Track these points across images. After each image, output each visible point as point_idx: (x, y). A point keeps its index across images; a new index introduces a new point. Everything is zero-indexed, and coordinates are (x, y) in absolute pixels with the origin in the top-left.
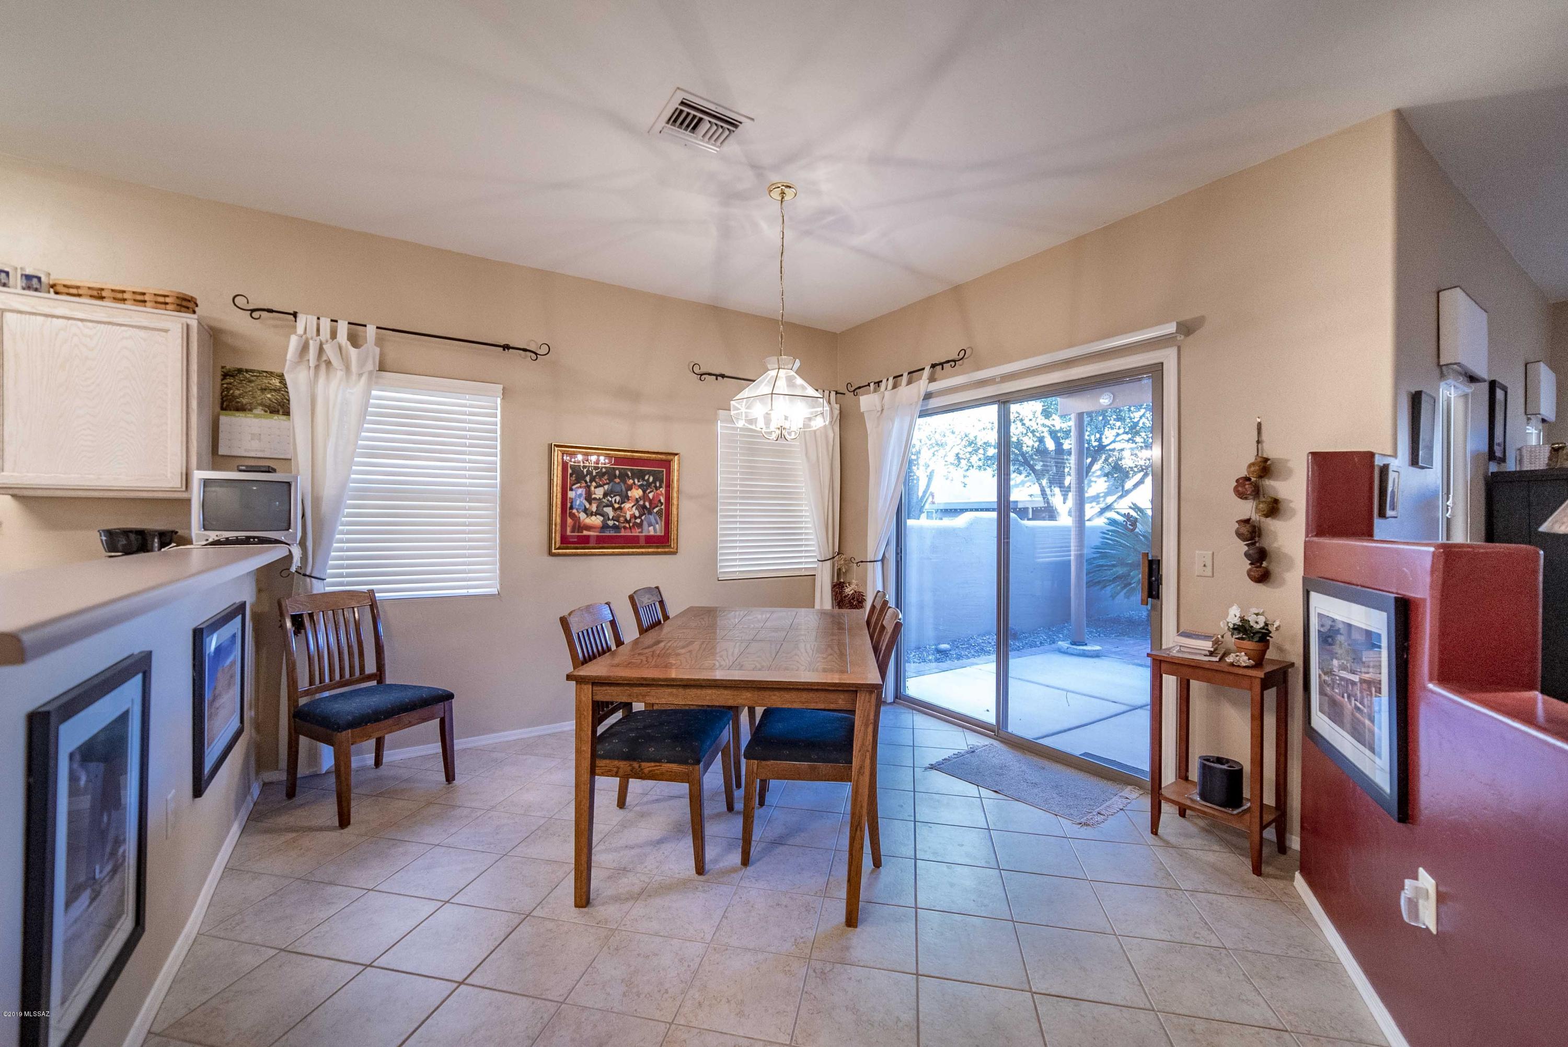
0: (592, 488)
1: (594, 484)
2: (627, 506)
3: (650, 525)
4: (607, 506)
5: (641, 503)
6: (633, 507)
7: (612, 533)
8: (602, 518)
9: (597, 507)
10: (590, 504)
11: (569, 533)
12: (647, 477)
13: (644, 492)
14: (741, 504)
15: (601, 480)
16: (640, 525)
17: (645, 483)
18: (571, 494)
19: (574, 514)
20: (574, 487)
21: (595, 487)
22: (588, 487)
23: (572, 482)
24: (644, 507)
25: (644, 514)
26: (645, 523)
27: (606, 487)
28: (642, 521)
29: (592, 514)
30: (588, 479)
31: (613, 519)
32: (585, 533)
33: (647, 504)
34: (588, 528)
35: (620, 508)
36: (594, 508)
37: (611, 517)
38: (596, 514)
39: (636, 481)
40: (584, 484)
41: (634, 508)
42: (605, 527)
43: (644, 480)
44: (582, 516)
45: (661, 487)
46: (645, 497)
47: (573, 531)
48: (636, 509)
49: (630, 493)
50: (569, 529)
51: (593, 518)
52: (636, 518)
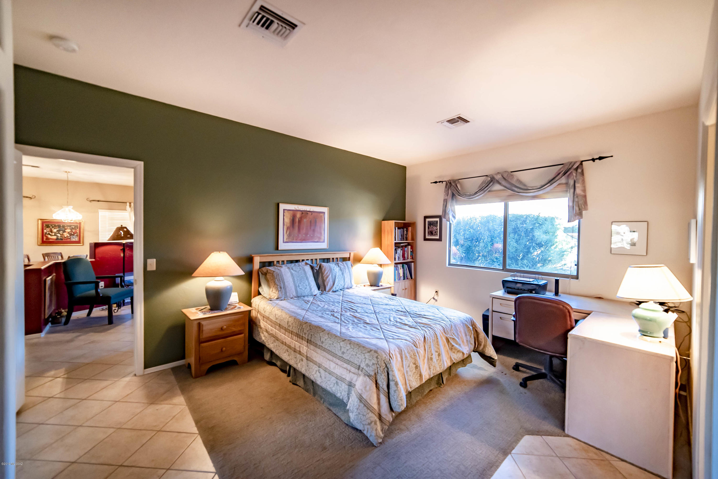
2: (65, 234)
3: (74, 238)
4: (58, 234)
5: (70, 233)
7: (60, 240)
8: (56, 237)
11: (44, 240)
16: (70, 238)
18: (45, 231)
19: (46, 236)
20: (46, 229)
25: (71, 236)
26: (72, 238)
27: (57, 229)
29: (52, 236)
30: (51, 227)
31: (60, 237)
32: (50, 240)
33: (72, 233)
34: (52, 239)
35: (63, 234)
36: (53, 234)
38: (54, 235)
39: (68, 227)
40: (50, 229)
42: (57, 239)
43: (71, 227)
44: (49, 236)
45: (77, 229)
46: (72, 231)
47: (46, 240)
48: (68, 234)
49: (66, 231)
52: (68, 236)
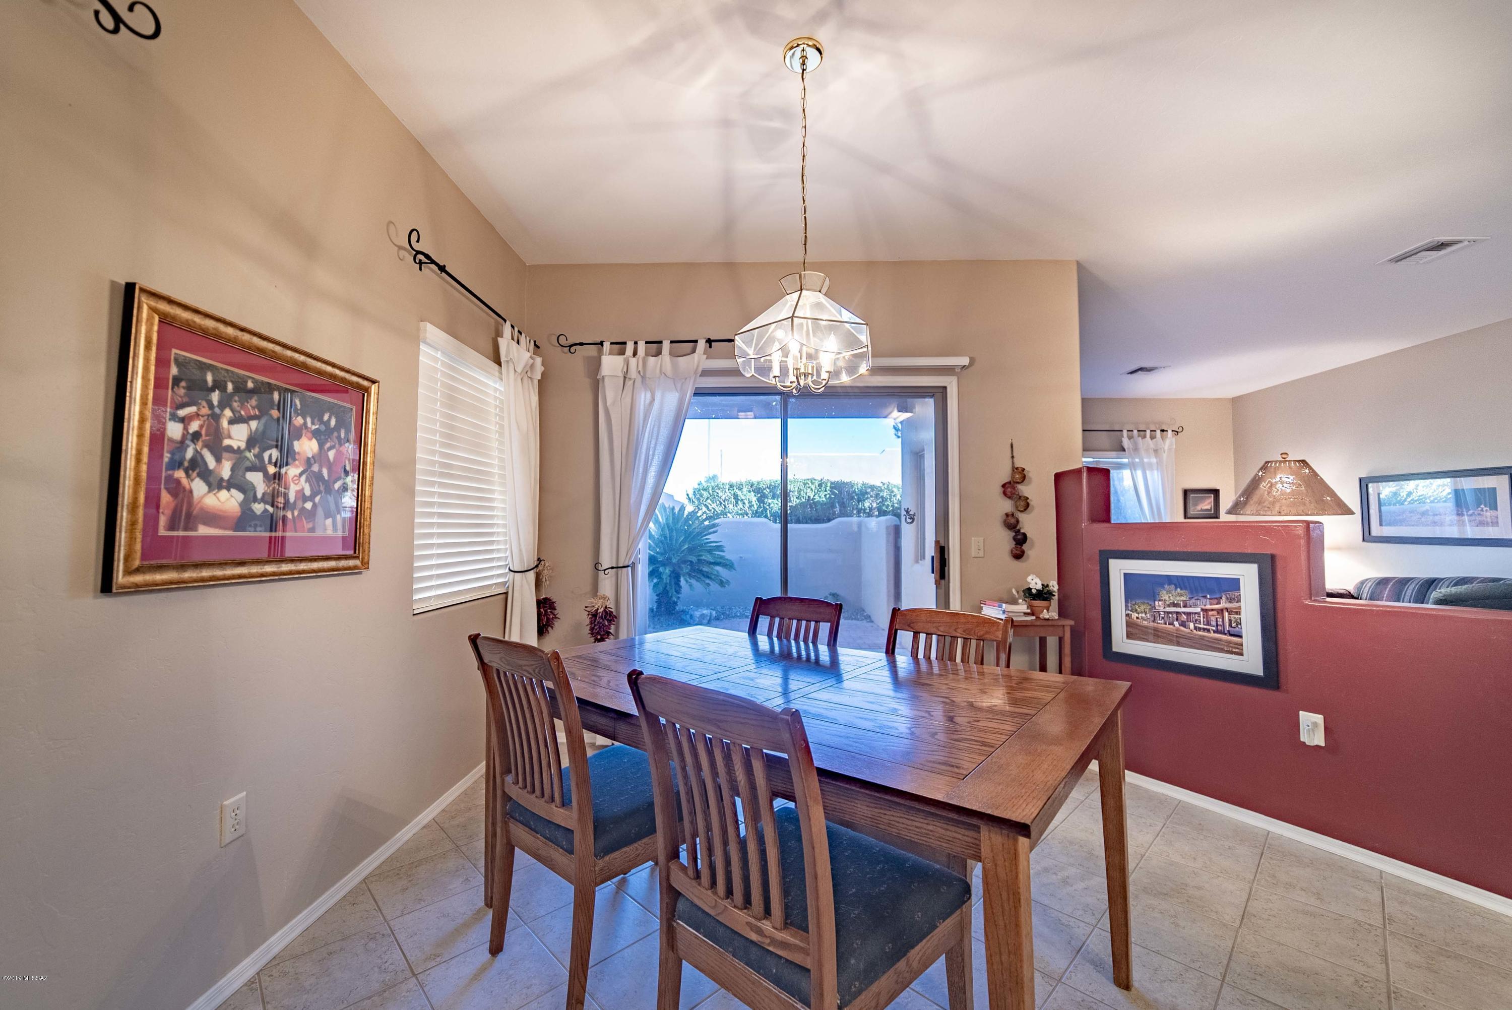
0: (225, 423)
1: (228, 413)
3: (327, 514)
4: (253, 468)
5: (315, 467)
6: (301, 474)
7: (260, 533)
8: (240, 496)
9: (232, 470)
10: (218, 460)
11: (163, 532)
12: (326, 417)
13: (321, 445)
14: (441, 485)
15: (242, 406)
16: (311, 515)
17: (323, 428)
19: (178, 482)
20: (182, 413)
21: (231, 422)
22: (216, 418)
23: (178, 400)
24: (319, 477)
25: (319, 493)
26: (320, 512)
27: (254, 424)
28: (315, 506)
29: (219, 485)
30: (215, 397)
31: (263, 499)
32: (203, 530)
33: (325, 472)
34: (213, 518)
35: (277, 477)
36: (226, 471)
37: (259, 495)
38: (230, 485)
39: (309, 420)
40: (205, 411)
41: (304, 477)
42: (245, 519)
43: (321, 421)
44: (198, 487)
45: (348, 438)
46: (321, 455)
47: (172, 526)
48: (307, 480)
49: (297, 446)
50: (163, 520)
51: (223, 494)
52: (305, 499)
